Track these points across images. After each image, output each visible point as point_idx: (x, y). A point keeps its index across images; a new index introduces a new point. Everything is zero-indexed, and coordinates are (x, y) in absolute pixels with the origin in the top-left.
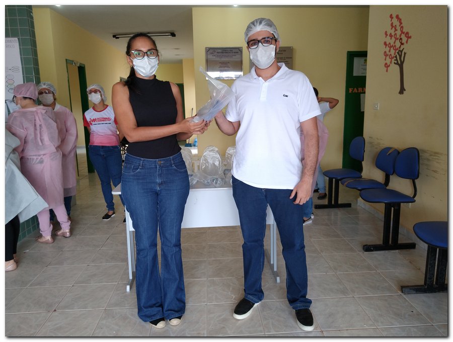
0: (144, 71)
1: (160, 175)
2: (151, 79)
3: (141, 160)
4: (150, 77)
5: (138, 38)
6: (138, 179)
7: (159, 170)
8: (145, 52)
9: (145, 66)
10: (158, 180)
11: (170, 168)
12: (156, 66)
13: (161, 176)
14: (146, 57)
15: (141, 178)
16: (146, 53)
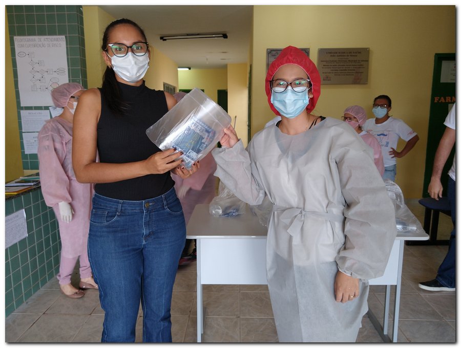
0: (128, 74)
1: (147, 224)
2: (138, 85)
3: (118, 203)
4: (137, 82)
5: (118, 25)
6: (115, 232)
7: (146, 215)
8: (128, 45)
9: (129, 67)
10: (145, 231)
11: (162, 211)
12: (146, 66)
13: (149, 225)
14: (130, 53)
15: (119, 229)
16: (131, 47)
